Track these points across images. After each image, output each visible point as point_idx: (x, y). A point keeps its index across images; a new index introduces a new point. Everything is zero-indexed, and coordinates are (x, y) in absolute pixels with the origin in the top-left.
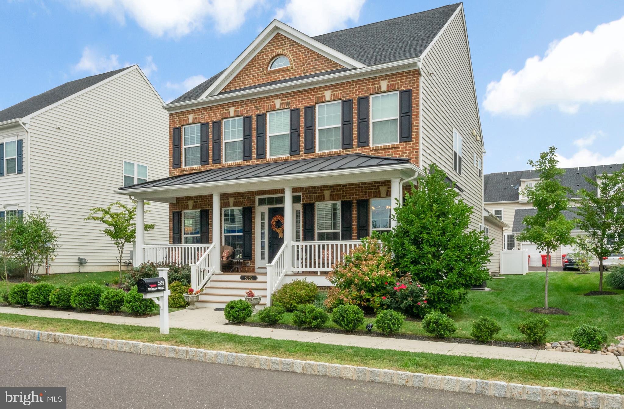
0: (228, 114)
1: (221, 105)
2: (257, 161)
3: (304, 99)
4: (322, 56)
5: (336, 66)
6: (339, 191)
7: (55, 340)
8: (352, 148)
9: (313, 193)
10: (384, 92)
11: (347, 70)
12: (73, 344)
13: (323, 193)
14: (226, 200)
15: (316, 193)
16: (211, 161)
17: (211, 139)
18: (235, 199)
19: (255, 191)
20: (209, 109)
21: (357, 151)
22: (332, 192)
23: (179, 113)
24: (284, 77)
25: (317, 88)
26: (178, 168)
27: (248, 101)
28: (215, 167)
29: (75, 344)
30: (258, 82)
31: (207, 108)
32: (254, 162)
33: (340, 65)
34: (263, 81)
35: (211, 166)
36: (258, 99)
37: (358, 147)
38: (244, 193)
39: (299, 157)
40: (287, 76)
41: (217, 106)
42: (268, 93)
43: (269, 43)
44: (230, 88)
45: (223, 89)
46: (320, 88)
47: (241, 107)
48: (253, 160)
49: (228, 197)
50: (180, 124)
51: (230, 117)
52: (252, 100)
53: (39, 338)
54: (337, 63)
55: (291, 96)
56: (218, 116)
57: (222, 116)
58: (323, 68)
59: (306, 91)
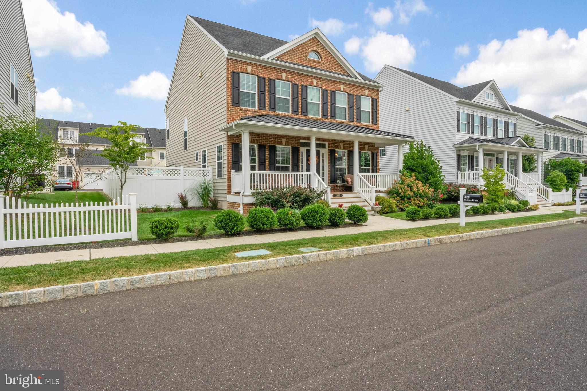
0: (280, 77)
1: (275, 69)
2: (302, 117)
3: (330, 85)
4: (339, 63)
5: (346, 73)
6: (348, 145)
7: (441, 242)
8: (353, 122)
9: (335, 144)
10: (366, 96)
11: (351, 77)
12: (451, 242)
13: (340, 144)
14: (279, 139)
15: (336, 144)
16: (267, 108)
17: (267, 91)
18: (286, 140)
19: (301, 137)
20: (266, 68)
21: (356, 124)
22: (344, 144)
23: (237, 60)
24: (318, 67)
25: (336, 81)
26: (237, 106)
27: (295, 73)
28: (270, 113)
29: (452, 241)
30: (302, 63)
31: (264, 66)
32: (300, 116)
33: (348, 73)
34: (305, 64)
35: (266, 112)
36: (302, 74)
37: (356, 122)
38: (293, 137)
39: (327, 120)
40: (320, 67)
41: (272, 68)
42: (310, 73)
43: (309, 40)
44: (282, 58)
45: (276, 57)
46: (338, 82)
47: (290, 76)
48: (299, 115)
49: (281, 138)
50: (239, 70)
51: (282, 80)
52: (298, 73)
53: (429, 244)
54: (346, 71)
55: (322, 80)
56: (273, 75)
57: (276, 76)
58: (339, 70)
59: (331, 80)
